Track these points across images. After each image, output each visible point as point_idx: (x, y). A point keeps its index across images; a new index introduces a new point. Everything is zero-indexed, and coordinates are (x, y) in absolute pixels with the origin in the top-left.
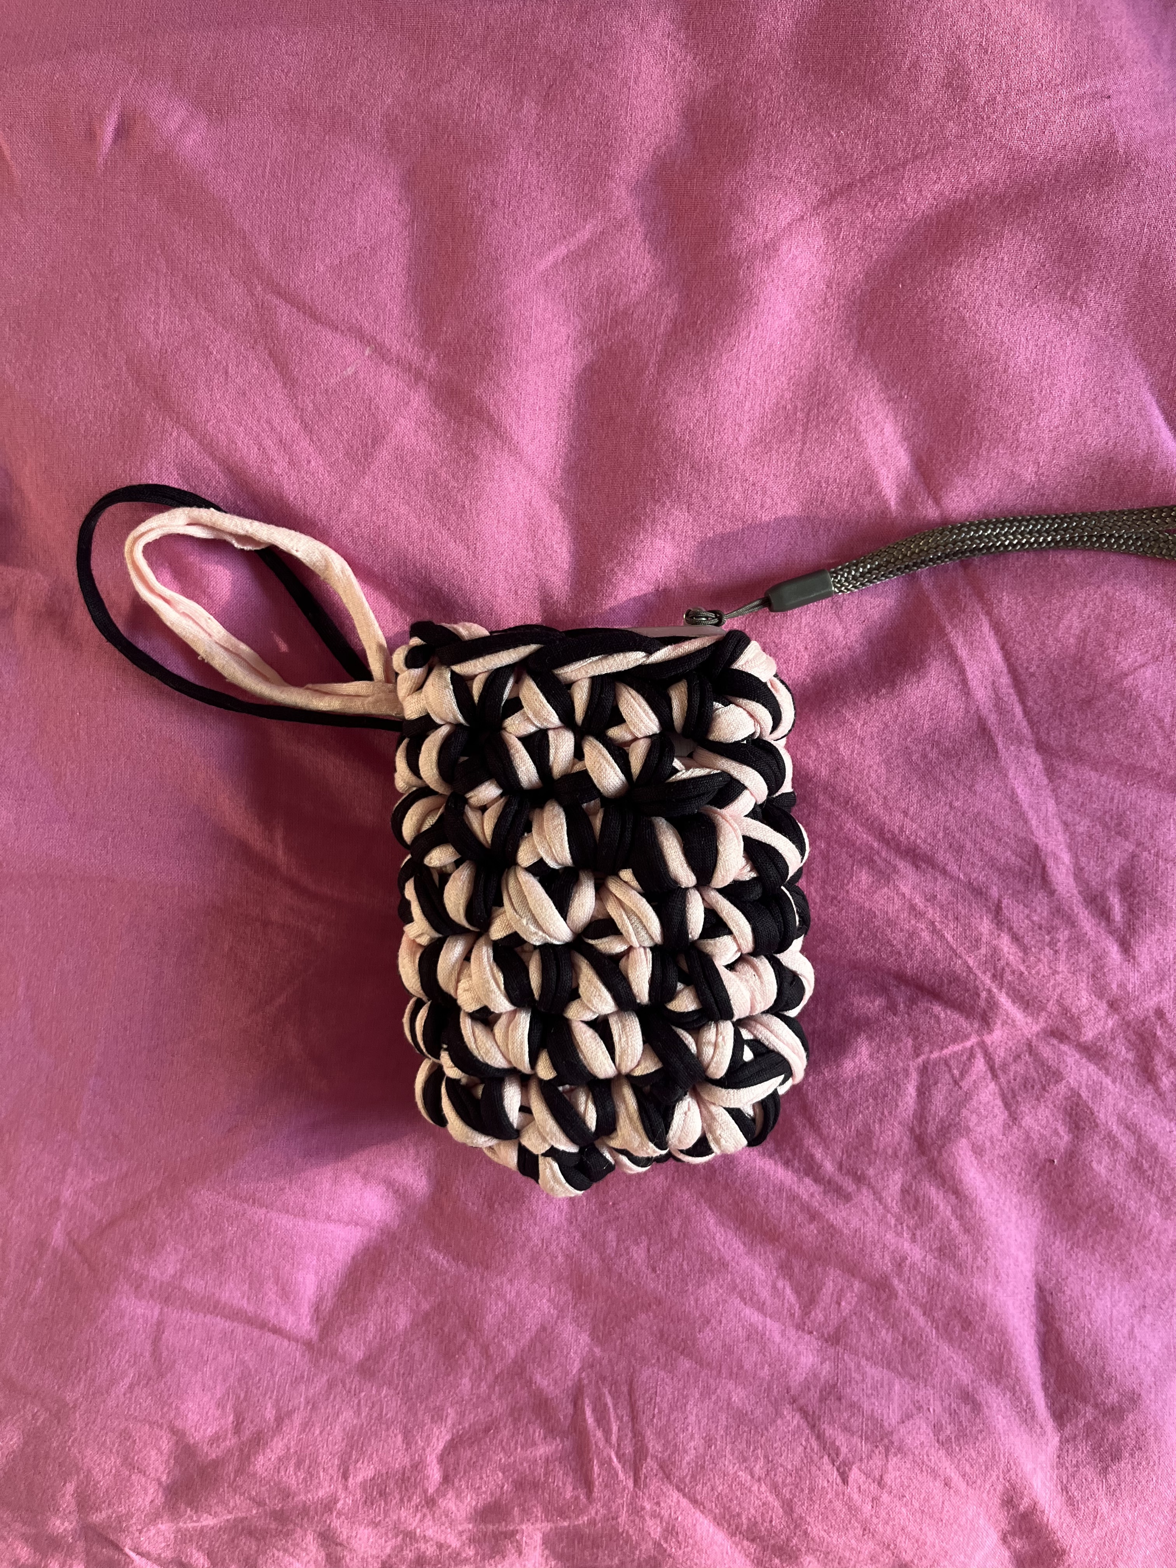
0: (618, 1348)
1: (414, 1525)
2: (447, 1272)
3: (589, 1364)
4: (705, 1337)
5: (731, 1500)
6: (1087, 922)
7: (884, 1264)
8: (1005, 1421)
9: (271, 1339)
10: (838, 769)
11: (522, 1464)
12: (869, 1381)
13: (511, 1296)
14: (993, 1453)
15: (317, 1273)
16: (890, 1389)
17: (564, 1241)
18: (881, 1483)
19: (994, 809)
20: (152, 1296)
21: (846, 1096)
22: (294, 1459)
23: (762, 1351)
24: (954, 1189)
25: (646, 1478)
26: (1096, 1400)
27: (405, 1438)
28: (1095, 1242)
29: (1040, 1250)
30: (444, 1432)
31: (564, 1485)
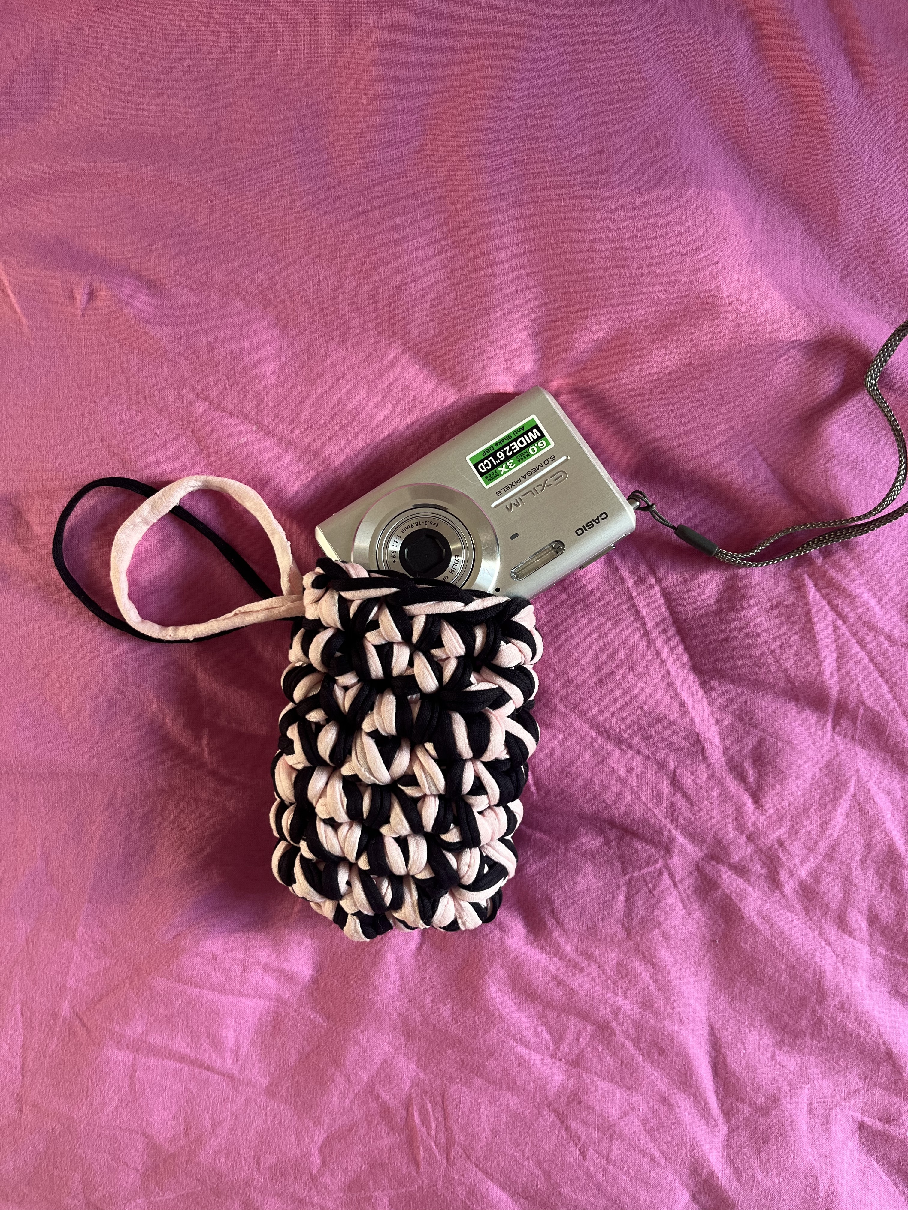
0: (435, 1073)
1: (305, 1195)
2: (322, 1026)
3: (416, 1083)
4: (491, 1063)
5: (510, 1172)
6: (733, 785)
7: (605, 1013)
8: (690, 1116)
9: (205, 1074)
10: (568, 686)
11: (373, 1152)
12: (600, 1091)
13: (363, 1041)
14: (682, 1138)
15: (235, 1031)
16: (613, 1096)
17: (397, 1004)
18: (608, 1159)
19: (670, 711)
20: (128, 1048)
21: (580, 903)
22: (225, 1152)
23: (529, 1073)
24: (652, 962)
25: (454, 1158)
26: (750, 1101)
27: (297, 1137)
28: (747, 996)
29: (711, 1002)
30: (322, 1132)
31: (401, 1164)
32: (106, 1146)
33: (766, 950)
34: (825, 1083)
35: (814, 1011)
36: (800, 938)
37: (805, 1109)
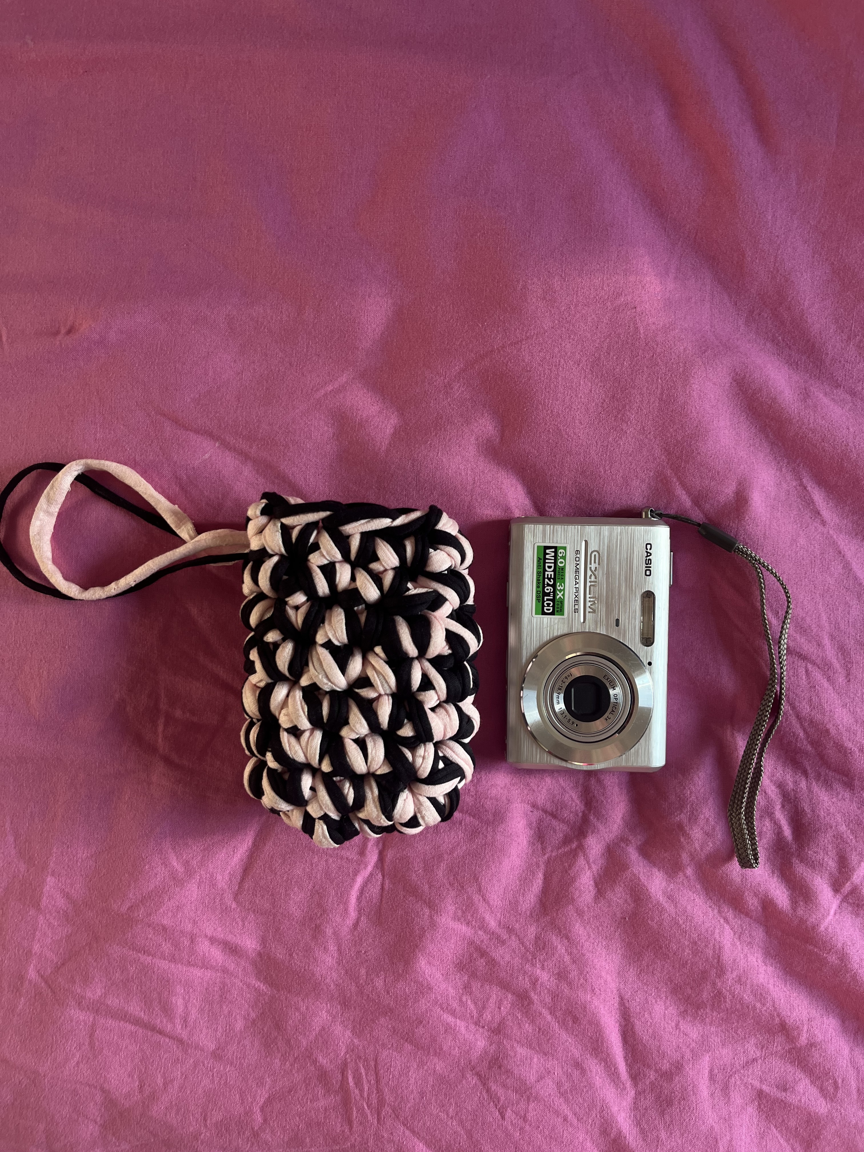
0: (368, 1039)
2: (266, 994)
3: (351, 1049)
4: (420, 1030)
5: (435, 1131)
7: (524, 983)
8: (601, 1080)
9: (157, 1037)
11: (310, 1112)
12: (519, 1056)
13: (303, 1009)
14: (593, 1100)
15: (184, 999)
16: (531, 1060)
17: (335, 975)
18: (525, 1119)
20: (88, 1009)
22: (175, 1108)
23: (454, 1039)
24: (567, 937)
25: (384, 1118)
26: (656, 1067)
27: (241, 1096)
28: (654, 969)
29: (621, 974)
30: (264, 1093)
31: (336, 1123)
32: (68, 1098)
33: (671, 928)
34: (724, 1051)
35: (714, 984)
36: (701, 916)
37: (706, 1075)
